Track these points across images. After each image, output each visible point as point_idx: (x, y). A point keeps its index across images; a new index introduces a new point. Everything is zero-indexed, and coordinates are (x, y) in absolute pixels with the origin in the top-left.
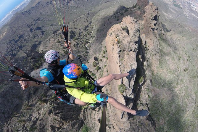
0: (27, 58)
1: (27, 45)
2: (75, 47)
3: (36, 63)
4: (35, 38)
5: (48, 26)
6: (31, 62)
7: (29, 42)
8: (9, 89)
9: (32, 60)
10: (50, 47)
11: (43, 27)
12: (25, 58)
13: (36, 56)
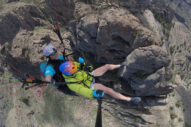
0: (164, 6)
1: (183, 12)
2: (179, 61)
3: (160, 15)
6: (161, 10)
7: (187, 14)
9: (162, 12)
10: (179, 32)
12: (164, 5)
13: (167, 16)
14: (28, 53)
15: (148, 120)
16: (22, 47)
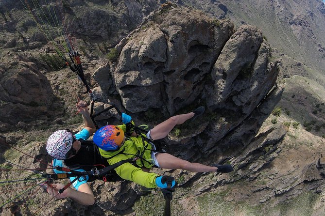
4: (208, 12)
5: (238, 18)
8: (111, 17)
11: (230, 12)
14: (27, 209)
15: (279, 136)
16: (6, 206)
